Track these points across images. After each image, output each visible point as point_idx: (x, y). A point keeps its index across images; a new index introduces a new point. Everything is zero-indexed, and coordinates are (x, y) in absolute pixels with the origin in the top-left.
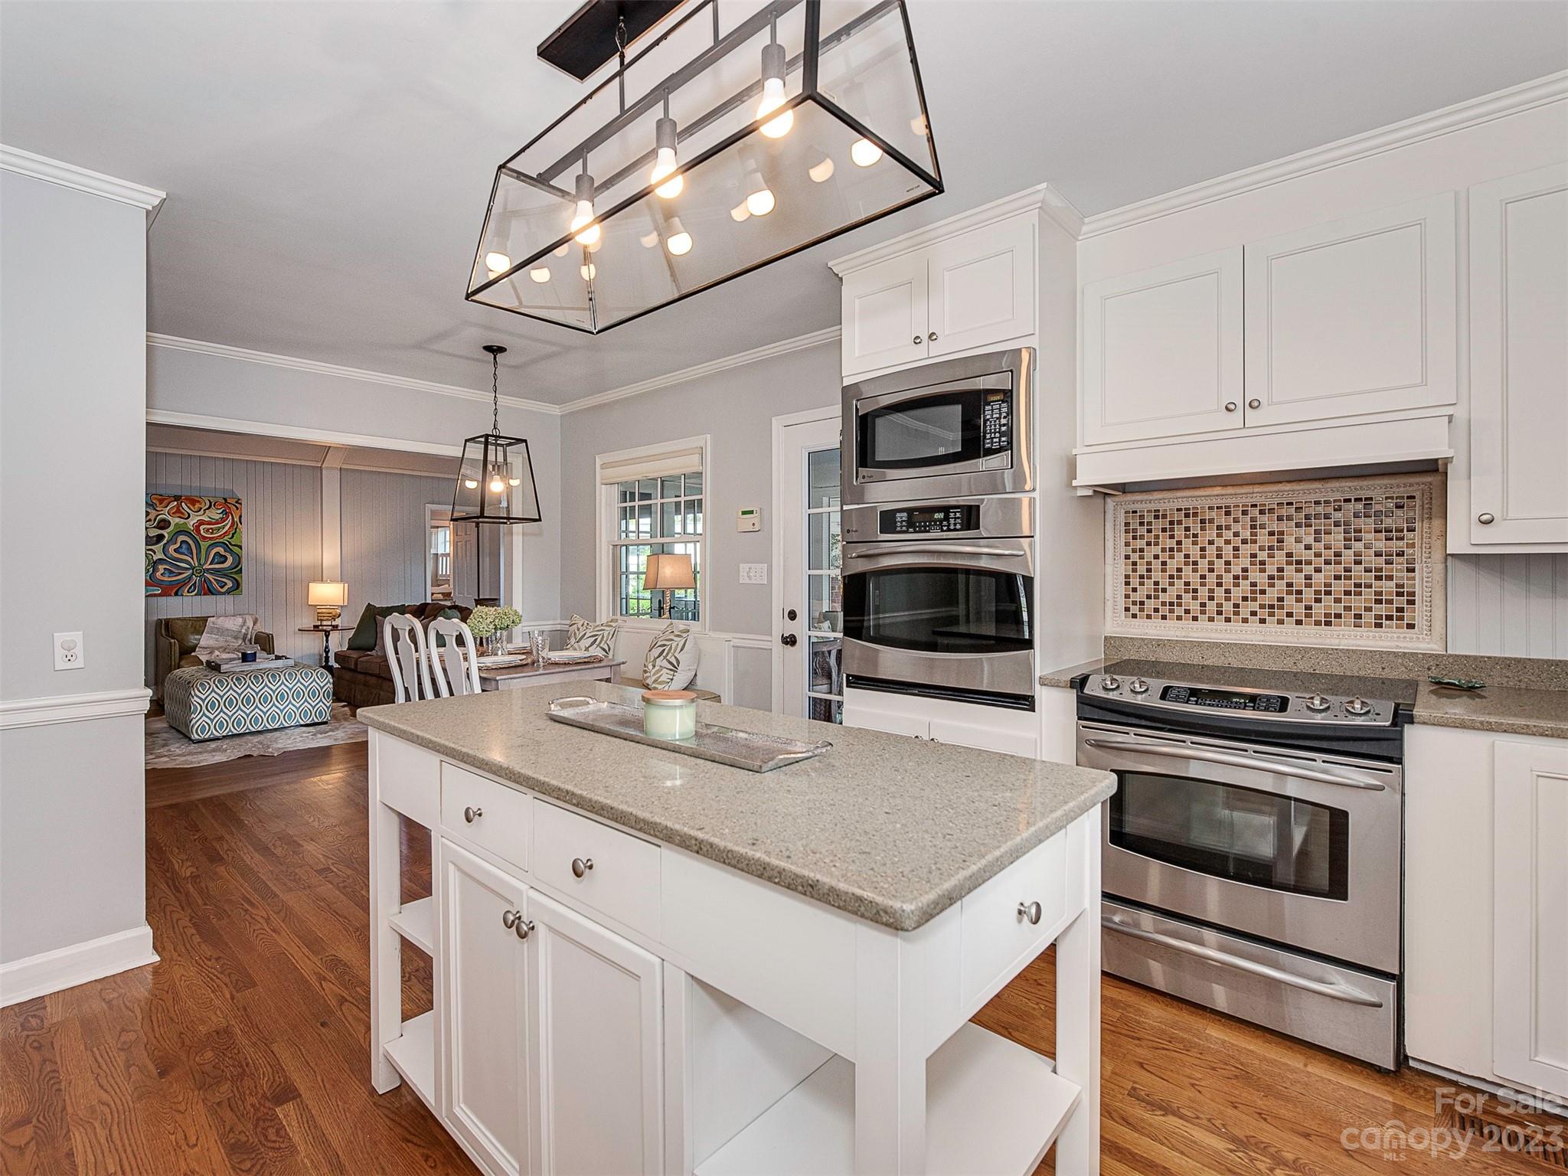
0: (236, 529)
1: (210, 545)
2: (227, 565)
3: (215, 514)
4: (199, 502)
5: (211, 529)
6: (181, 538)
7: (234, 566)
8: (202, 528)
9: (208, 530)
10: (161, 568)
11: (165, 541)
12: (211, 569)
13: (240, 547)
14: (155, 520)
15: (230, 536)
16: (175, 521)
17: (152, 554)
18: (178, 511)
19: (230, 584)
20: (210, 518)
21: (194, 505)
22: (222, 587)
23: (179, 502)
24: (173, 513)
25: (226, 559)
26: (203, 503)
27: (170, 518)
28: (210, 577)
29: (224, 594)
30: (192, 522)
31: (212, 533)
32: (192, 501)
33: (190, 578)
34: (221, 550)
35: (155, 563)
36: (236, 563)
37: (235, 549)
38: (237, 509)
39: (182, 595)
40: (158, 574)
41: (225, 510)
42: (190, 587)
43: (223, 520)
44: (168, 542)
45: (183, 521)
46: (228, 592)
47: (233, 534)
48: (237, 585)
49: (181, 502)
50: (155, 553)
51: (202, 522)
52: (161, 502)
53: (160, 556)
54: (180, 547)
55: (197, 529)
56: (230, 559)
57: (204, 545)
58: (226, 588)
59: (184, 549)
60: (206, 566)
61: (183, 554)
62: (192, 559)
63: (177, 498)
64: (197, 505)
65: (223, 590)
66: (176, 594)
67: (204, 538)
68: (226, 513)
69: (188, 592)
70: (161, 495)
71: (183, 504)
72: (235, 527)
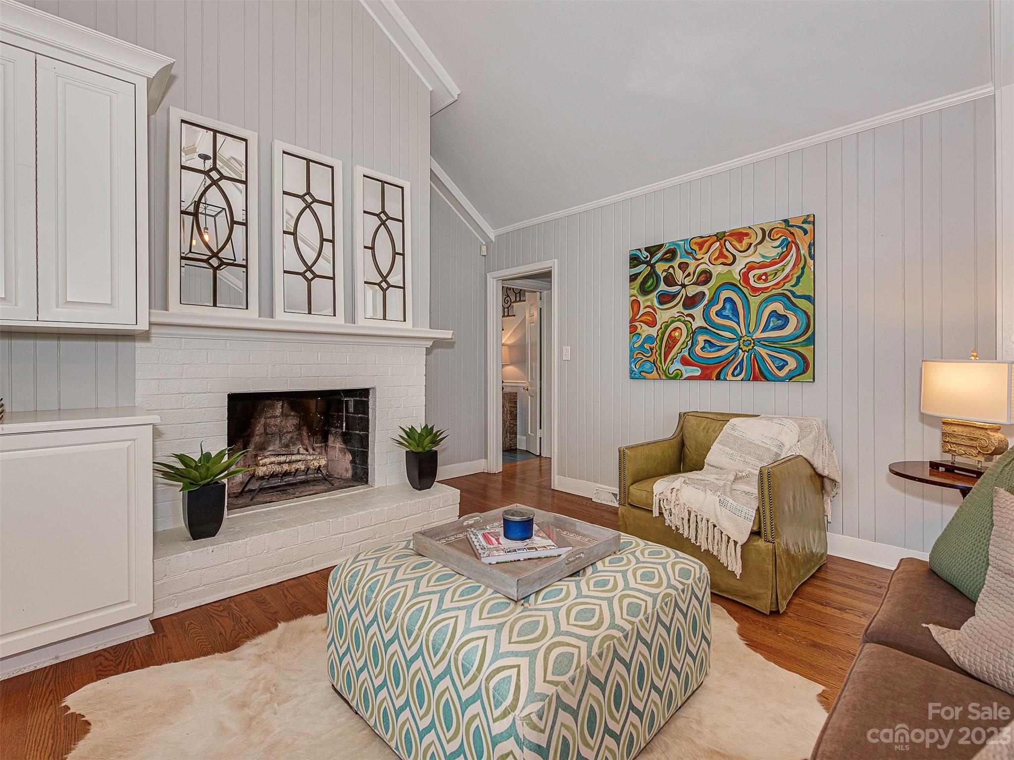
0: (803, 268)
1: (761, 303)
2: (788, 331)
3: (770, 250)
4: (747, 235)
5: (765, 274)
6: (725, 294)
7: (799, 332)
8: (751, 275)
9: (760, 278)
10: (701, 339)
11: (705, 302)
12: (765, 339)
13: (811, 299)
14: (694, 273)
15: (793, 282)
16: (717, 270)
17: (691, 320)
18: (722, 255)
19: (792, 363)
20: (763, 256)
21: (740, 241)
22: (780, 368)
23: (722, 241)
24: (716, 259)
25: (786, 320)
26: (753, 236)
27: (711, 268)
28: (763, 352)
29: (782, 380)
30: (739, 266)
31: (766, 280)
32: (739, 235)
33: (735, 353)
34: (778, 307)
35: (694, 333)
36: (802, 330)
37: (802, 303)
38: (806, 232)
39: (725, 379)
40: (698, 349)
41: (786, 239)
42: (736, 368)
43: (783, 257)
44: (709, 301)
45: (727, 268)
46: (790, 378)
47: (799, 278)
48: (805, 366)
49: (725, 241)
50: (694, 319)
51: (751, 267)
52: (701, 246)
53: (699, 322)
54: (724, 308)
55: (745, 277)
56: (793, 321)
57: (754, 301)
58: (786, 370)
59: (727, 312)
60: (758, 335)
61: (727, 317)
62: (738, 324)
63: (720, 237)
64: (746, 241)
65: (782, 374)
66: (718, 378)
67: (755, 290)
68: (787, 245)
69: (733, 375)
70: (702, 237)
71: (727, 243)
72: (801, 266)
